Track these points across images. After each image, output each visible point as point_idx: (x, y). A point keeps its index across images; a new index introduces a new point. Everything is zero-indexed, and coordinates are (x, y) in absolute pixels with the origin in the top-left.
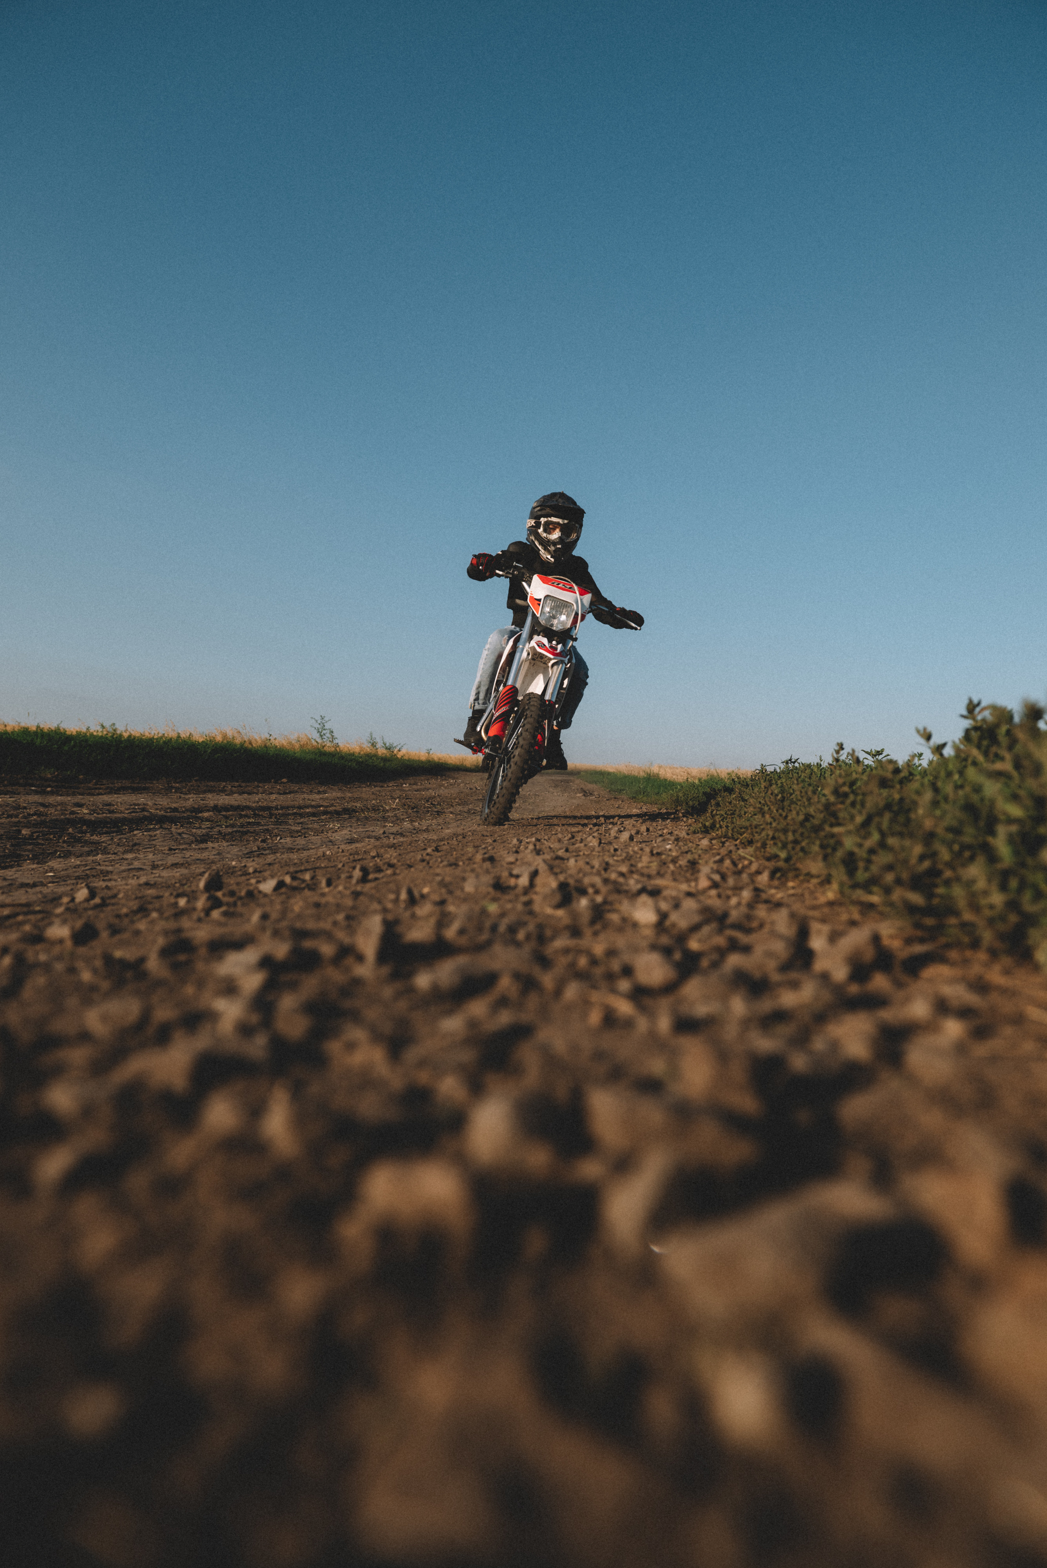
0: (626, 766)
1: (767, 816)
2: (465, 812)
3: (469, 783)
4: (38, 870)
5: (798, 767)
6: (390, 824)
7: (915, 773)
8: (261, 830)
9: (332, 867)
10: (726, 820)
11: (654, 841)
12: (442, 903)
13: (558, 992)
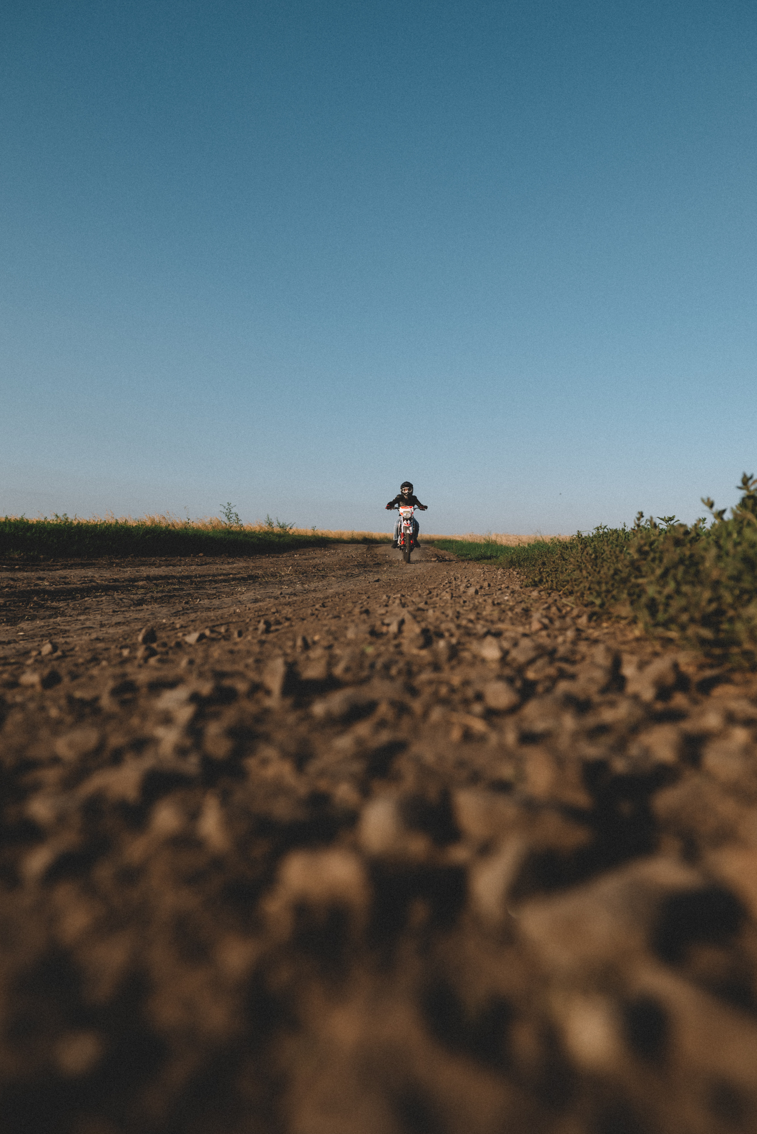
0: (470, 536)
1: (584, 572)
2: (344, 575)
3: (346, 552)
4: (11, 631)
5: (607, 532)
6: (286, 587)
7: (701, 534)
8: (185, 594)
9: (242, 621)
10: (551, 575)
11: (494, 594)
12: (330, 647)
13: (426, 714)
